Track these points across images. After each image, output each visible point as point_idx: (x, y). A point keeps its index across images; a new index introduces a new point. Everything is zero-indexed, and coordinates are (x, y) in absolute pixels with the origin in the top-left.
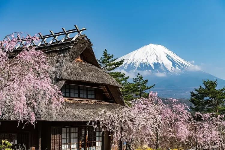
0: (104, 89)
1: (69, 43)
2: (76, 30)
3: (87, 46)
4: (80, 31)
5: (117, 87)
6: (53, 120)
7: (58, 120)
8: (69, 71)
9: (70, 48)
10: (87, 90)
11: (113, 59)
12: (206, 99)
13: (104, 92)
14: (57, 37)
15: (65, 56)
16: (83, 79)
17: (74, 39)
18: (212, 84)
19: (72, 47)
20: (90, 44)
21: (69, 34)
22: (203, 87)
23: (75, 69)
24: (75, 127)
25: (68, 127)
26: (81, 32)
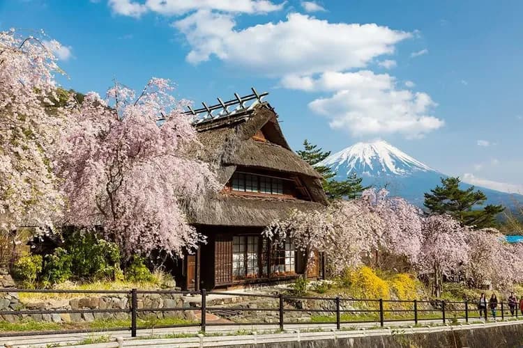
0: (297, 181)
1: (243, 114)
2: (254, 96)
3: (269, 118)
4: (260, 96)
5: (315, 178)
6: (216, 223)
7: (224, 224)
8: (242, 152)
9: (244, 121)
10: (271, 182)
11: (316, 149)
12: (446, 201)
13: (297, 186)
14: (228, 107)
15: (236, 132)
16: (264, 164)
17: (251, 108)
18: (454, 182)
19: (247, 119)
20: (275, 116)
21: (245, 102)
22: (441, 185)
23: (252, 150)
24: (254, 236)
25: (241, 236)
26: (262, 97)
